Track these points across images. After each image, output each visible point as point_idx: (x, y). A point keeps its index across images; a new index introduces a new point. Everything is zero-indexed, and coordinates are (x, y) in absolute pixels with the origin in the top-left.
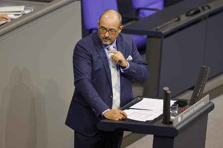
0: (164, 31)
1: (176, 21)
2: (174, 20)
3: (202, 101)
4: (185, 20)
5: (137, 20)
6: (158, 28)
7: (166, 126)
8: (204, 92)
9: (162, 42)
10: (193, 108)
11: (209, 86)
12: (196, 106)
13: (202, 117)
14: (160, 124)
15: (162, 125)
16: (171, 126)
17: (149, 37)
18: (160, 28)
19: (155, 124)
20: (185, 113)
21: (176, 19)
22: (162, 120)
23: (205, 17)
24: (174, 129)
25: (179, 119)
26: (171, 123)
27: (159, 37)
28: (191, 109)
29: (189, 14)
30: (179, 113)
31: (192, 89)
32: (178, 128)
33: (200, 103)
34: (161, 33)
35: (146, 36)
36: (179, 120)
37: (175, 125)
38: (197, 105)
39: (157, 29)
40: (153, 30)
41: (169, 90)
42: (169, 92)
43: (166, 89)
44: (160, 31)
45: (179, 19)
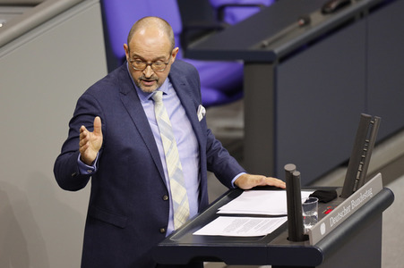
0: (279, 49)
1: (302, 26)
2: (297, 24)
3: (368, 188)
4: (319, 21)
5: (220, 29)
6: (266, 42)
7: (295, 245)
9: (275, 71)
10: (349, 203)
12: (355, 199)
13: (370, 221)
14: (283, 242)
15: (288, 244)
16: (306, 244)
17: (247, 63)
18: (270, 44)
19: (273, 243)
20: (334, 216)
21: (302, 22)
22: (286, 234)
23: (361, 14)
24: (314, 250)
25: (321, 229)
26: (306, 238)
27: (269, 63)
28: (346, 206)
29: (328, 10)
30: (321, 216)
31: (345, 164)
32: (321, 248)
33: (363, 192)
34: (272, 53)
35: (241, 62)
36: (323, 230)
37: (314, 241)
38: (358, 196)
39: (264, 46)
40: (255, 47)
41: (297, 170)
42: (296, 174)
43: (290, 167)
44: (269, 49)
45: (307, 22)
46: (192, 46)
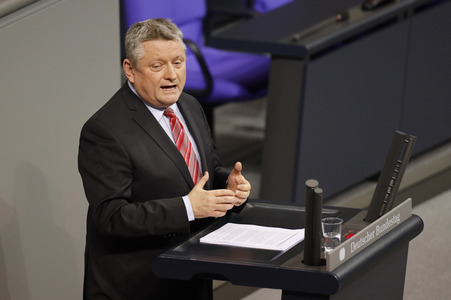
0: (311, 45)
1: (338, 21)
2: (333, 19)
3: (395, 214)
4: (358, 18)
5: (248, 17)
6: (297, 36)
7: (310, 269)
8: (402, 186)
9: (305, 69)
10: (374, 228)
11: (413, 173)
12: (380, 224)
13: (395, 251)
14: (297, 264)
15: (302, 268)
16: (322, 270)
17: (274, 57)
18: (303, 38)
19: (286, 265)
20: (356, 241)
21: (339, 17)
22: (301, 256)
23: (405, 13)
24: (330, 277)
25: (340, 254)
26: (323, 262)
27: (299, 59)
28: (370, 231)
29: (369, 6)
30: (343, 240)
32: (339, 275)
33: (390, 217)
34: (303, 49)
35: (268, 56)
36: (342, 256)
37: (331, 267)
38: (384, 221)
39: (295, 40)
40: (285, 40)
41: (319, 186)
42: (318, 191)
43: (312, 183)
44: (300, 43)
45: (345, 18)
46: (215, 33)
